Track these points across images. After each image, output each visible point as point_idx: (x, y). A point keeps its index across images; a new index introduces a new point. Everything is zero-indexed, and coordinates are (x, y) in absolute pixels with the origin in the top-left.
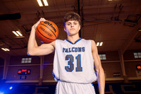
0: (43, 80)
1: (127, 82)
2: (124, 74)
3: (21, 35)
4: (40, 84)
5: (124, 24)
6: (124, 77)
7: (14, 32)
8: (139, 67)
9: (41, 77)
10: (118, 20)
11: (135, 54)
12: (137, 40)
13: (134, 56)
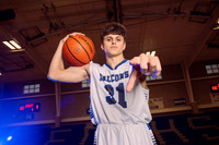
0: (61, 118)
1: (196, 112)
2: (192, 101)
3: (18, 47)
4: (58, 125)
5: (190, 20)
6: (191, 105)
7: (6, 43)
8: (215, 88)
9: (58, 115)
10: (178, 12)
11: (207, 67)
12: (210, 45)
13: (205, 70)
